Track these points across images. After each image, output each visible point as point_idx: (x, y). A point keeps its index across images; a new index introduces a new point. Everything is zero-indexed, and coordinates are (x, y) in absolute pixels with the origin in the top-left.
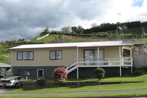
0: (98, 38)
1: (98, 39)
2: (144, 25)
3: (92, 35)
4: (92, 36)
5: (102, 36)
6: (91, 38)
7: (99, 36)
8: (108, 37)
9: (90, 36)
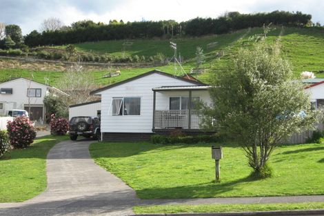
0: (36, 62)
1: (37, 64)
2: (171, 32)
3: (22, 52)
4: (23, 55)
5: (49, 58)
6: (19, 60)
7: (42, 56)
8: (66, 60)
9: (18, 54)
